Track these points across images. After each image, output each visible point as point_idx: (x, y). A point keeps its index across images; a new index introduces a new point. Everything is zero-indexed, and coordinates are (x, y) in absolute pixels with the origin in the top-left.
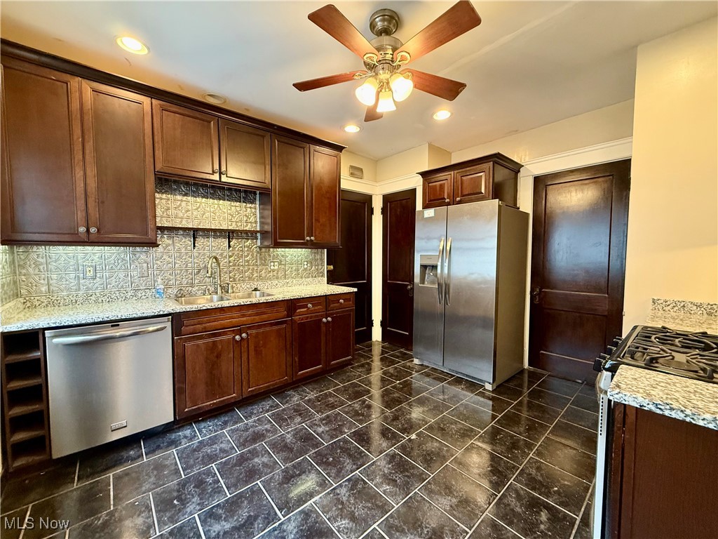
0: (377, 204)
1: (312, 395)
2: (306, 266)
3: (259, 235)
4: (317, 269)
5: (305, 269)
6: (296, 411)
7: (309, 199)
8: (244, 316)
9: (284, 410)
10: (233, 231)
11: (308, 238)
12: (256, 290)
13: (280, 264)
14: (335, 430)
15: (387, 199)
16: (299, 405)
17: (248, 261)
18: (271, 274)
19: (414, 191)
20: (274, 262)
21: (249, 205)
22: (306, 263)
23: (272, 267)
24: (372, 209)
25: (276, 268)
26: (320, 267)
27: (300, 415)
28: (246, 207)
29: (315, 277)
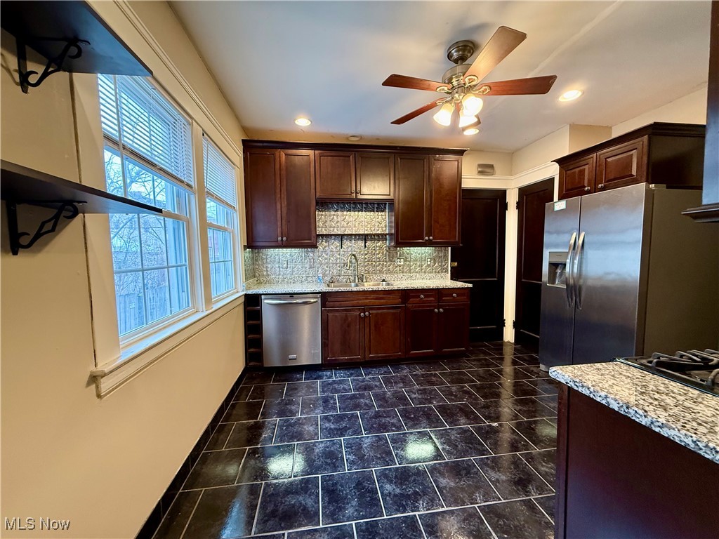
0: (512, 199)
1: (419, 372)
2: (429, 263)
3: (388, 236)
4: (441, 266)
5: (429, 266)
6: (402, 379)
7: (428, 203)
8: (367, 299)
9: (393, 376)
10: (367, 235)
11: (427, 238)
12: (384, 281)
13: (405, 260)
14: (426, 399)
15: (523, 192)
16: (406, 376)
17: (379, 258)
18: (398, 268)
19: (552, 180)
20: (400, 259)
21: (380, 214)
22: (429, 260)
23: (399, 263)
24: (506, 204)
25: (402, 263)
26: (444, 264)
27: (403, 383)
28: (378, 215)
29: (439, 272)
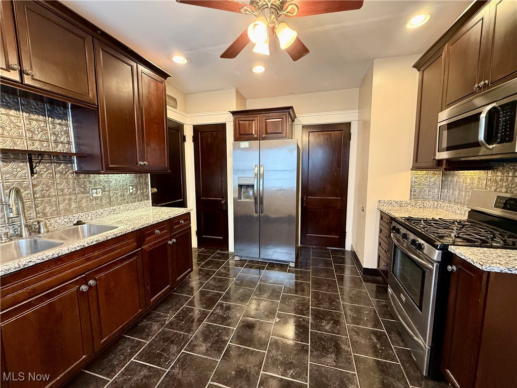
0: (189, 133)
1: (170, 317)
2: (131, 191)
3: (75, 159)
4: (143, 193)
5: (131, 194)
6: (166, 340)
7: (140, 122)
9: (150, 345)
10: (41, 154)
11: (142, 163)
12: (79, 223)
13: (104, 190)
14: (216, 342)
16: (163, 333)
17: (62, 190)
18: (94, 202)
20: (96, 189)
21: (58, 121)
22: (131, 188)
23: (95, 195)
24: (184, 137)
25: (99, 195)
26: (145, 190)
28: (53, 123)
29: (141, 201)
